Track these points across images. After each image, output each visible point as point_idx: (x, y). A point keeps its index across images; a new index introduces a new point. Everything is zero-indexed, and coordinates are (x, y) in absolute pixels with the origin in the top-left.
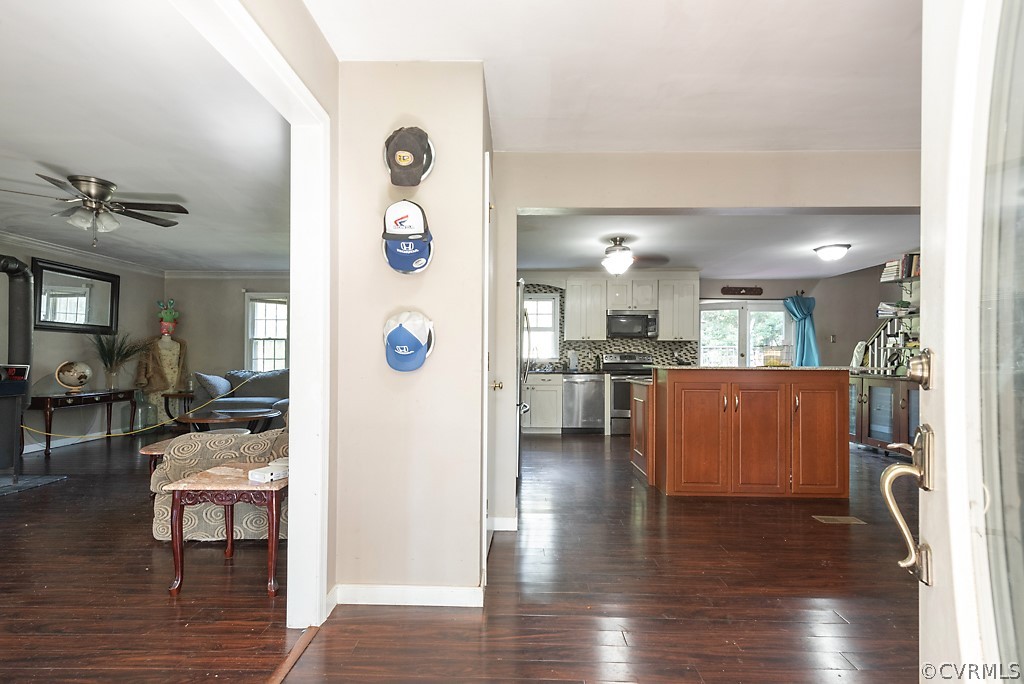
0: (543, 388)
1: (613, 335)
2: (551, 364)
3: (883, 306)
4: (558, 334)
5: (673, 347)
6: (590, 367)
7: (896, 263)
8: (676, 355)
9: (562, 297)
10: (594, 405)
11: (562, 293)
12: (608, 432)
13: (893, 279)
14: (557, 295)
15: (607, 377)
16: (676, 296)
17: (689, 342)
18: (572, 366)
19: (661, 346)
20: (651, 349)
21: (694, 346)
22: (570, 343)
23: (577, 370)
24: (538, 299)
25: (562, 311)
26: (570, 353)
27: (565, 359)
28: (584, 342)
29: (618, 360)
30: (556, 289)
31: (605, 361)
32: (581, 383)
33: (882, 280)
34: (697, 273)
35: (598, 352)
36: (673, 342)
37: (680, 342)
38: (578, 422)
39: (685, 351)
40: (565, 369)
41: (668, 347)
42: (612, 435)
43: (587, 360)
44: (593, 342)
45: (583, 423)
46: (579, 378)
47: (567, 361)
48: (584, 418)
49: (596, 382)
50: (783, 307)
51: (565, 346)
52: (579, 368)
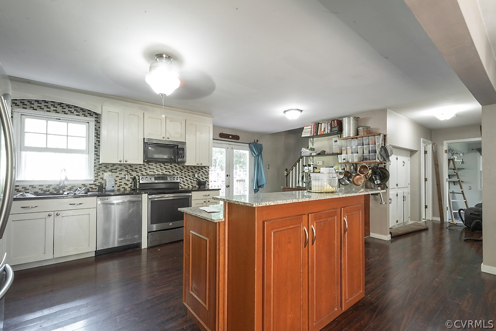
0: (71, 213)
1: (148, 160)
2: (84, 185)
3: (304, 150)
4: (93, 156)
5: (194, 170)
6: (126, 187)
7: (310, 127)
8: (196, 176)
9: (98, 122)
10: (131, 223)
11: (97, 117)
12: (144, 245)
13: (309, 135)
14: (92, 120)
15: (145, 197)
16: (198, 133)
17: (204, 167)
18: (109, 187)
19: (185, 170)
20: (179, 172)
21: (207, 170)
22: (106, 165)
23: (113, 191)
24: (68, 121)
25: (98, 135)
26: (107, 176)
27: (101, 181)
28: (121, 165)
29: (153, 180)
30: (91, 113)
31: (141, 182)
32: (118, 204)
33: (303, 136)
34: (211, 119)
35: (134, 174)
36: (194, 167)
37: (198, 167)
38: (115, 241)
39: (201, 173)
40: (101, 191)
41: (191, 170)
42: (148, 248)
43: (124, 181)
44: (130, 165)
45: (119, 242)
46: (116, 200)
47: (103, 182)
48: (120, 237)
49: (133, 202)
50: (248, 148)
51: (101, 168)
52: (116, 188)
